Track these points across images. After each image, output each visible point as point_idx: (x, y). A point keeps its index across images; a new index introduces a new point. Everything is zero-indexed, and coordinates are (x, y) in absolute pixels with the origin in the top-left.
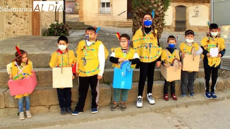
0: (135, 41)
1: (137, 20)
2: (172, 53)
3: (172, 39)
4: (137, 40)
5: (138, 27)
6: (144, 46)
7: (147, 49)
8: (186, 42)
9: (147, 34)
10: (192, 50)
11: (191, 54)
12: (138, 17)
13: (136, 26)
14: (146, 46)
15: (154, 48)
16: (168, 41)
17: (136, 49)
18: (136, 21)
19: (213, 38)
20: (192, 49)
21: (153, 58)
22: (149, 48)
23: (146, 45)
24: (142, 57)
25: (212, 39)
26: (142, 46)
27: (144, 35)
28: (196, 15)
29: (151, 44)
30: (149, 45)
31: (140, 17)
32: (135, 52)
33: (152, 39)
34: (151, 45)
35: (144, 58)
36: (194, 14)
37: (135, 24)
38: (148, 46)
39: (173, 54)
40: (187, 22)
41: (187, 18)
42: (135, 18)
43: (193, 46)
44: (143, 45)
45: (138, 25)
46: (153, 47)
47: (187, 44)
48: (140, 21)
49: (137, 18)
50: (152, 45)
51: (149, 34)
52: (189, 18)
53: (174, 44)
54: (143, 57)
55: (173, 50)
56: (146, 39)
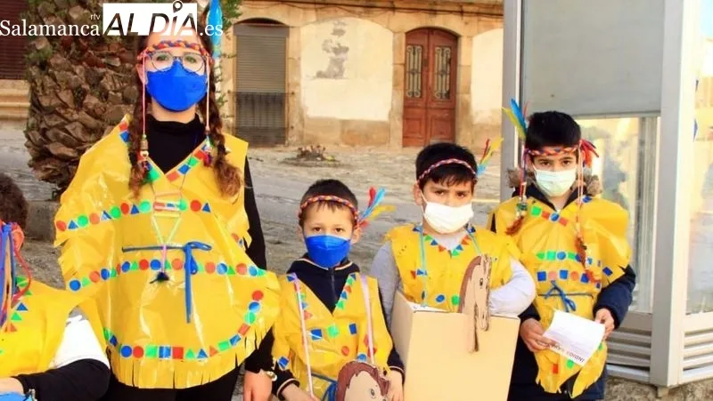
0: (72, 226)
1: (55, 80)
2: (331, 306)
3: (332, 204)
4: (94, 219)
5: (60, 121)
6: (144, 265)
7: (168, 284)
8: (423, 229)
9: (165, 170)
10: (470, 285)
11: (461, 303)
12: (59, 59)
13: (52, 112)
14: (156, 264)
15: (216, 274)
16: (303, 217)
17: (76, 286)
18: (48, 81)
19: (551, 206)
20: (468, 274)
21: (213, 352)
22: (176, 277)
23: (157, 255)
24: (127, 351)
25: (548, 209)
26: (126, 266)
27: (140, 179)
28: (336, 69)
29: (197, 246)
30: (181, 256)
31: (71, 58)
32: (72, 314)
33: (207, 208)
34: (196, 253)
35: (144, 360)
36: (324, 64)
37: (45, 102)
38: (176, 265)
39: (337, 308)
40: (291, 100)
41: (291, 78)
42: (44, 66)
43: (470, 253)
44: (136, 257)
45: (65, 106)
46: (210, 268)
47: (434, 237)
48: (73, 84)
49: (52, 61)
50: (200, 257)
51: (185, 170)
52: (303, 83)
53: (344, 236)
54: (139, 352)
55: (342, 277)
56: (158, 206)
